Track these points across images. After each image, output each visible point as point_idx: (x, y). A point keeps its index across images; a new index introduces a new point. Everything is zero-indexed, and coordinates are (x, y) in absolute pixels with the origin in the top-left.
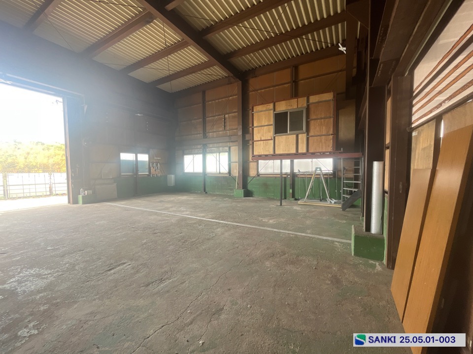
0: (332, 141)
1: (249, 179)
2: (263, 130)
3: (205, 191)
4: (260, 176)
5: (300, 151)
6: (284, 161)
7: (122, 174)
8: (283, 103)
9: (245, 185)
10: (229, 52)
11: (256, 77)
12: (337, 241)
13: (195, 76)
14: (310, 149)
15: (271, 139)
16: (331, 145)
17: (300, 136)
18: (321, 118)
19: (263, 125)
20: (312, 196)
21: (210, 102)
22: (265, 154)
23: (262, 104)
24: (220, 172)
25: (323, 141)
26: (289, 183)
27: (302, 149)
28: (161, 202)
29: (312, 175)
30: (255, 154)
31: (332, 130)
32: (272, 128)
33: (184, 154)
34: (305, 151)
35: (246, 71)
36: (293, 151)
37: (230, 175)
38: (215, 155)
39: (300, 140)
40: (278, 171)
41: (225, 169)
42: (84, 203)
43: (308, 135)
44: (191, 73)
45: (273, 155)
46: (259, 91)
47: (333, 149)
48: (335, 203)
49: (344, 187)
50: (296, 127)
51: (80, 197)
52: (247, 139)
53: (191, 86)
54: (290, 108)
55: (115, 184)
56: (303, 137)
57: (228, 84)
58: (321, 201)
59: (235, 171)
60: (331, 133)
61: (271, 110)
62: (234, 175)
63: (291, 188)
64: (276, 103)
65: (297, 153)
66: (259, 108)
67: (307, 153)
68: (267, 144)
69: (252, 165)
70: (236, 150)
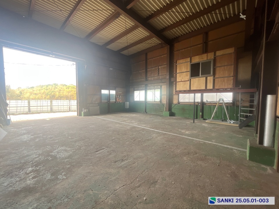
0: (232, 81)
1: (173, 106)
2: (183, 75)
3: (146, 112)
4: (180, 103)
5: (208, 88)
6: (196, 94)
7: (102, 101)
8: (197, 57)
9: (170, 109)
10: (162, 29)
11: (179, 42)
12: (234, 149)
13: (142, 45)
14: (215, 86)
15: (188, 81)
16: (232, 84)
17: (208, 78)
18: (225, 66)
19: (183, 72)
20: (216, 118)
21: (150, 60)
22: (184, 90)
23: (183, 58)
24: (155, 101)
25: (226, 81)
26: (199, 108)
27: (210, 86)
28: (122, 117)
29: (217, 103)
30: (177, 90)
31: (232, 73)
32: (189, 74)
33: (134, 90)
34: (211, 88)
35: (172, 39)
36: (204, 88)
37: (161, 103)
38: (152, 90)
39: (208, 81)
40: (192, 101)
41: (158, 99)
42: (84, 116)
43: (214, 77)
44: (139, 43)
45: (189, 91)
46: (180, 51)
47: (233, 86)
48: (233, 123)
49: (241, 112)
50: (206, 72)
51: (83, 113)
52: (172, 81)
53: (139, 50)
54: (201, 60)
55: (99, 107)
56: (210, 79)
57: (161, 48)
58: (223, 121)
59: (164, 100)
60: (232, 75)
61: (189, 62)
62: (163, 103)
63: (201, 112)
64: (193, 58)
65: (206, 89)
66: (181, 61)
67: (213, 89)
68: (186, 84)
69: (175, 97)
70: (165, 88)
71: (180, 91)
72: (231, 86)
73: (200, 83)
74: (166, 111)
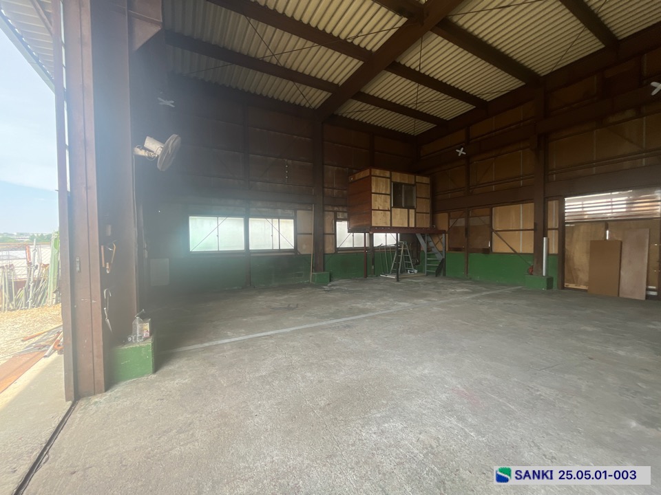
0: (429, 219)
1: (327, 257)
2: (381, 198)
3: (250, 284)
4: (338, 252)
5: (410, 225)
8: (397, 174)
14: (417, 224)
15: (388, 210)
16: (429, 223)
17: (410, 211)
18: (423, 198)
19: (381, 192)
22: (383, 225)
24: (279, 250)
25: (424, 218)
30: (373, 225)
31: (429, 209)
32: (389, 198)
34: (413, 226)
37: (297, 253)
39: (410, 215)
43: (416, 211)
47: (430, 226)
54: (403, 181)
59: (304, 247)
60: (429, 211)
61: (388, 178)
62: (302, 253)
63: (373, 264)
64: (393, 173)
65: (408, 228)
66: (377, 172)
67: (415, 228)
68: (385, 215)
69: (328, 238)
70: (307, 217)
71: (378, 227)
72: (428, 226)
73: (401, 218)
74: (316, 271)
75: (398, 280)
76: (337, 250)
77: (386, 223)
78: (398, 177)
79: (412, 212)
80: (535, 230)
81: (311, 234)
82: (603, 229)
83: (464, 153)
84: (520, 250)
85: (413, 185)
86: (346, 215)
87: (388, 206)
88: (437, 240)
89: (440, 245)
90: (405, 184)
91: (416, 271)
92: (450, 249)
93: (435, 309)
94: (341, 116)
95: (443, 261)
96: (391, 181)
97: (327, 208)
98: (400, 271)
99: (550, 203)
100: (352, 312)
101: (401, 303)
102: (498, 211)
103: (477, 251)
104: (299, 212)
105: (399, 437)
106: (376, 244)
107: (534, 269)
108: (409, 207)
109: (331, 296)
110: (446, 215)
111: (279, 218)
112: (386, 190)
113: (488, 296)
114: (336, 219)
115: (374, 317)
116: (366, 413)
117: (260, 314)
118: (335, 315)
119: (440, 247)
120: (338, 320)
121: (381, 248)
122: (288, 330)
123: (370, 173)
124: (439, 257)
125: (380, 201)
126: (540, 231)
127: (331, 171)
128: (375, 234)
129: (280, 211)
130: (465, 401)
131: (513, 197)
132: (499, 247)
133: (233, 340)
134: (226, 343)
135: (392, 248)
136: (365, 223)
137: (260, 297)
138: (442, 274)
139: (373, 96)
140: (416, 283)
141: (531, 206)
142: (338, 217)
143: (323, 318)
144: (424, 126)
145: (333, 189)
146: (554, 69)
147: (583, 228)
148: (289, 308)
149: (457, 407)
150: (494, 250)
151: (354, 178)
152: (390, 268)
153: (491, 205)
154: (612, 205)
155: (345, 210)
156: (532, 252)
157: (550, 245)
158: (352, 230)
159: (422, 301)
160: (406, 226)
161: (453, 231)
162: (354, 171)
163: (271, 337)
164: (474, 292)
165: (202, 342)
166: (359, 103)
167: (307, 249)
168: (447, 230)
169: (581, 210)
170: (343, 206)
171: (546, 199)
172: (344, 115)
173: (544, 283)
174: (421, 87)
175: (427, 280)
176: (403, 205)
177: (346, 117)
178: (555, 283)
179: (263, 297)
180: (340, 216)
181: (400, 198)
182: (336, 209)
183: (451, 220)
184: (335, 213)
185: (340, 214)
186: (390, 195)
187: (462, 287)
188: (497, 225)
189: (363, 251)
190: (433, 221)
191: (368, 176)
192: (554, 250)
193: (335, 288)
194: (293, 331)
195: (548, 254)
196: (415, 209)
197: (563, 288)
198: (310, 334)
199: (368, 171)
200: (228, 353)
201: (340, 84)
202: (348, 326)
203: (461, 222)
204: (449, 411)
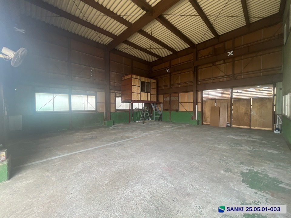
14: (151, 99)
15: (139, 93)
18: (153, 88)
19: (136, 85)
22: (137, 100)
24: (88, 110)
25: (154, 97)
30: (132, 99)
32: (139, 88)
37: (96, 112)
59: (101, 109)
60: (156, 94)
61: (139, 79)
62: (99, 112)
63: (133, 116)
64: (141, 77)
65: (147, 101)
66: (134, 76)
67: (150, 101)
68: (138, 95)
69: (112, 105)
70: (102, 95)
71: (135, 100)
72: (155, 100)
73: (145, 96)
74: (106, 120)
75: (143, 123)
76: (116, 110)
77: (138, 98)
78: (143, 79)
79: (149, 94)
80: (193, 102)
81: (104, 103)
82: (214, 102)
83: (169, 71)
84: (189, 110)
85: (149, 83)
86: (120, 94)
87: (139, 91)
88: (159, 106)
89: (160, 108)
90: (146, 82)
91: (151, 119)
92: (164, 110)
93: (158, 135)
94: (118, 50)
95: (161, 115)
96: (140, 81)
97: (111, 91)
98: (144, 119)
99: (198, 92)
100: (122, 138)
101: (144, 133)
102: (181, 95)
103: (174, 110)
104: (98, 93)
105: (141, 191)
106: (134, 108)
107: (193, 118)
108: (148, 92)
109: (113, 131)
110: (162, 95)
111: (88, 95)
112: (138, 84)
113: (178, 128)
114: (116, 96)
115: (132, 140)
116: (127, 183)
117: (77, 142)
118: (115, 140)
119: (160, 109)
120: (116, 142)
121: (136, 109)
122: (91, 149)
123: (131, 77)
124: (160, 113)
125: (136, 89)
126: (195, 103)
127: (113, 74)
128: (133, 103)
129: (88, 92)
130: (168, 172)
131: (187, 90)
132: (182, 109)
133: (60, 156)
134: (56, 158)
135: (141, 109)
136: (129, 98)
137: (77, 134)
138: (161, 120)
139: (132, 43)
140: (151, 124)
141: (192, 93)
142: (117, 96)
143: (109, 142)
144: (154, 59)
145: (114, 82)
146: (199, 43)
147: (209, 102)
148: (92, 138)
149: (164, 175)
150: (180, 110)
151: (124, 78)
152: (140, 118)
153: (179, 93)
154: (217, 94)
155: (120, 92)
156: (193, 111)
157: (198, 108)
158: (123, 102)
159: (153, 132)
160: (147, 100)
161: (165, 102)
162: (124, 75)
163: (82, 153)
164: (173, 127)
165: (42, 159)
166: (126, 45)
167: (102, 110)
168: (163, 102)
169: (208, 95)
170: (119, 90)
171: (197, 91)
172: (120, 50)
173: (197, 123)
174: (152, 42)
175: (155, 123)
176: (145, 91)
177: (120, 51)
178: (200, 123)
179: (78, 133)
180: (118, 95)
181: (144, 88)
182: (116, 92)
183: (164, 98)
184: (116, 93)
185: (118, 94)
186: (140, 86)
187: (168, 125)
188: (181, 101)
189: (128, 111)
190: (157, 98)
191: (130, 78)
192: (200, 110)
193: (115, 128)
194: (94, 149)
195: (198, 112)
196: (150, 93)
197: (203, 124)
198: (102, 150)
199: (130, 75)
200: (57, 164)
201: (118, 35)
202: (121, 145)
203: (168, 99)
204: (161, 177)
